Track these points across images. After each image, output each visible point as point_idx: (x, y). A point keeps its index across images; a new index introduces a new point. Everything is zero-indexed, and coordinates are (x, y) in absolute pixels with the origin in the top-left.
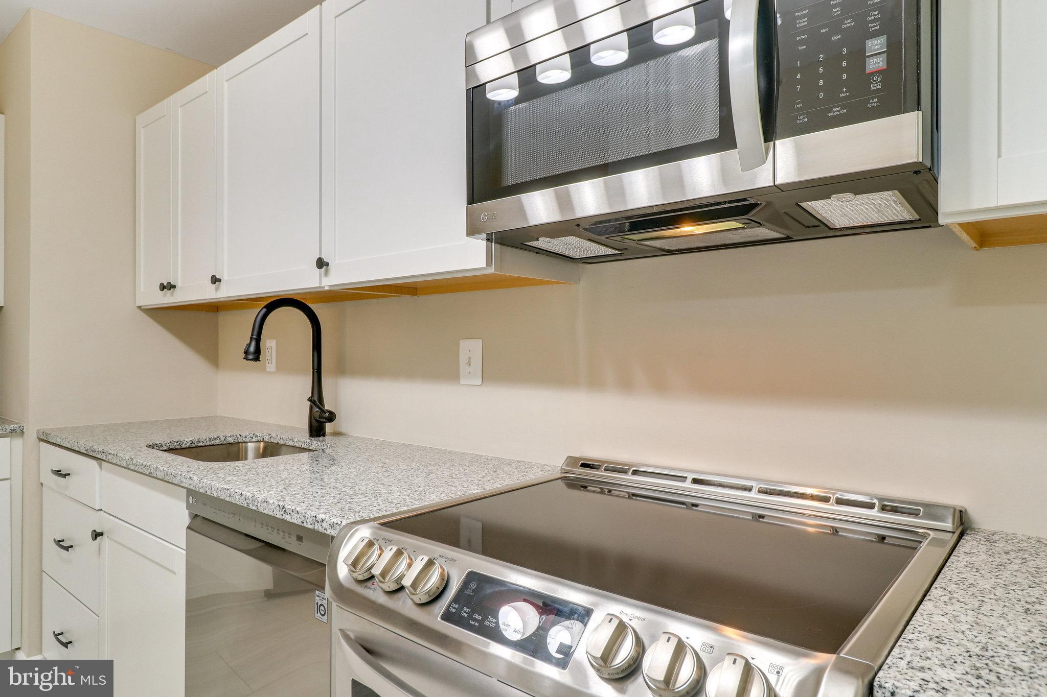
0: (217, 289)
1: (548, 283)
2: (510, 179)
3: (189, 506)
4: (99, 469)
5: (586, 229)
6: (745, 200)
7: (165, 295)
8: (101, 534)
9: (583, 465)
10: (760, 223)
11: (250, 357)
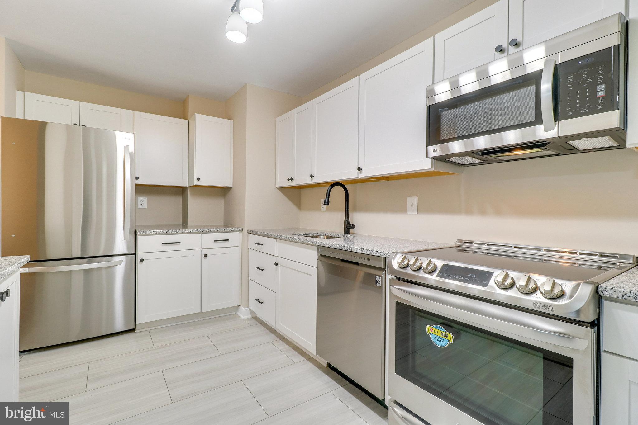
0: (312, 180)
1: (451, 174)
2: (444, 137)
3: (318, 252)
4: (276, 242)
5: (475, 154)
6: (545, 141)
7: (289, 183)
8: (278, 264)
9: (465, 242)
10: (549, 149)
11: (326, 204)
